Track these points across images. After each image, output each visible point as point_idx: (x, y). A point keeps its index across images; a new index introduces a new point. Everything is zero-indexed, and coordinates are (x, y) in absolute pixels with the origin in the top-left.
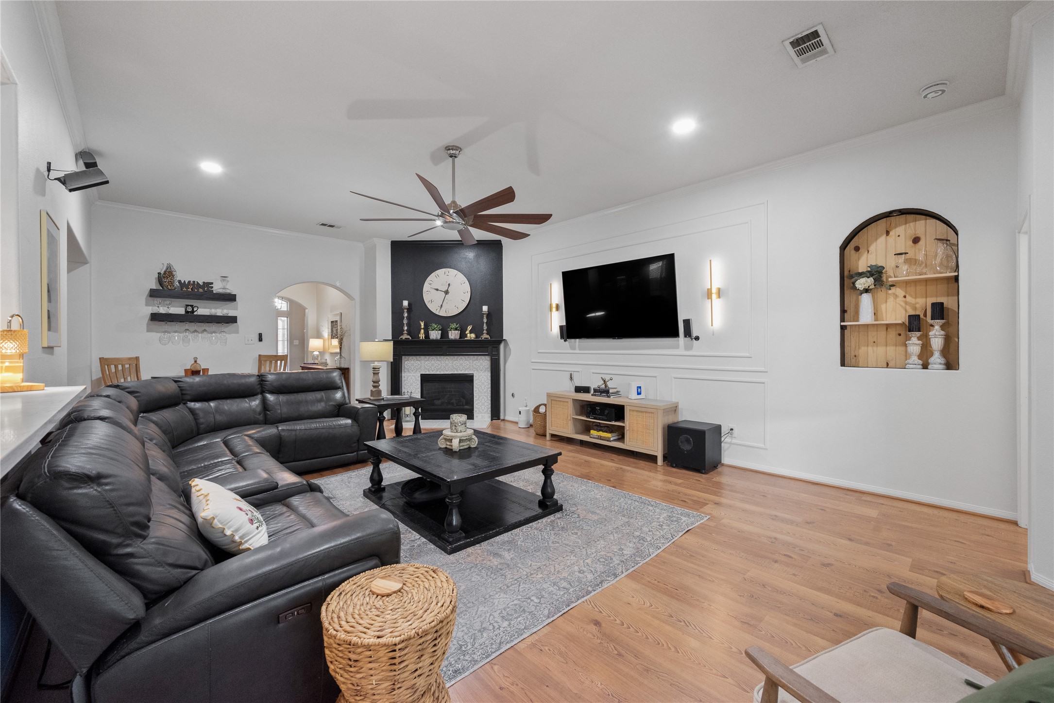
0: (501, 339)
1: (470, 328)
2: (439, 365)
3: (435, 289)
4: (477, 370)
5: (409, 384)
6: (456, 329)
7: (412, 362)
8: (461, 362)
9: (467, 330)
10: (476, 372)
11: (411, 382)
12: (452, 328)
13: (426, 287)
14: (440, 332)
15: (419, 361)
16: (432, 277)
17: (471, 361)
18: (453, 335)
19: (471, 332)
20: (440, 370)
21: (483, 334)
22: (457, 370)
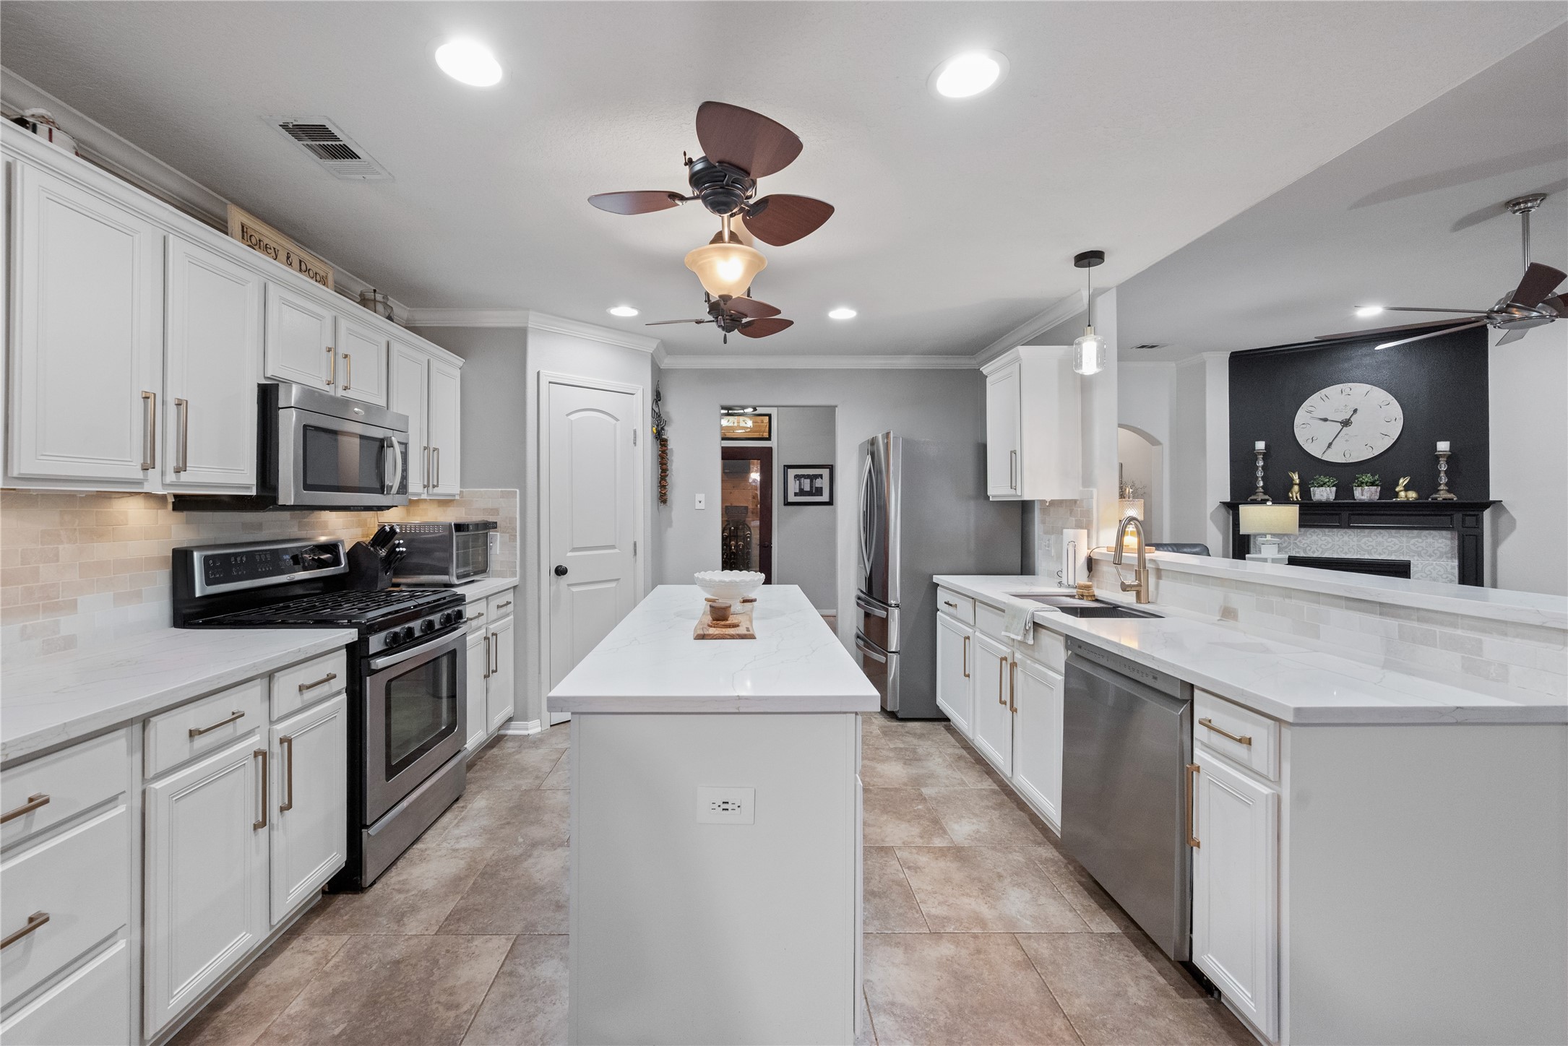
0: (1485, 501)
1: (1403, 482)
2: (1328, 543)
3: (1321, 419)
4: (1419, 555)
6: (1373, 484)
9: (1398, 485)
10: (1416, 558)
12: (1363, 483)
13: (1301, 417)
14: (1334, 489)
16: (1314, 400)
17: (1404, 539)
18: (1365, 494)
19: (1407, 488)
20: (1331, 551)
21: (1439, 490)
22: (1370, 553)
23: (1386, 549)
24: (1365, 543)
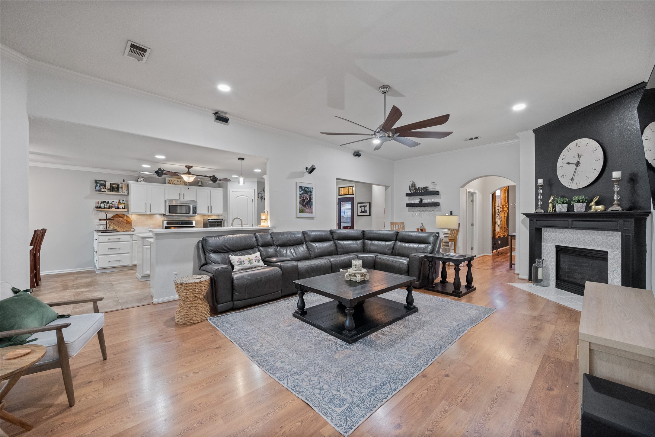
0: (648, 211)
1: (596, 199)
3: (567, 163)
4: (612, 248)
5: (546, 253)
6: (582, 202)
7: (549, 233)
8: (594, 237)
10: (610, 249)
11: (548, 251)
12: (577, 201)
13: (559, 162)
14: (566, 205)
15: (554, 232)
16: (565, 151)
17: (605, 237)
18: (579, 208)
20: (572, 243)
21: (614, 205)
22: (589, 246)
23: (596, 243)
24: (587, 239)
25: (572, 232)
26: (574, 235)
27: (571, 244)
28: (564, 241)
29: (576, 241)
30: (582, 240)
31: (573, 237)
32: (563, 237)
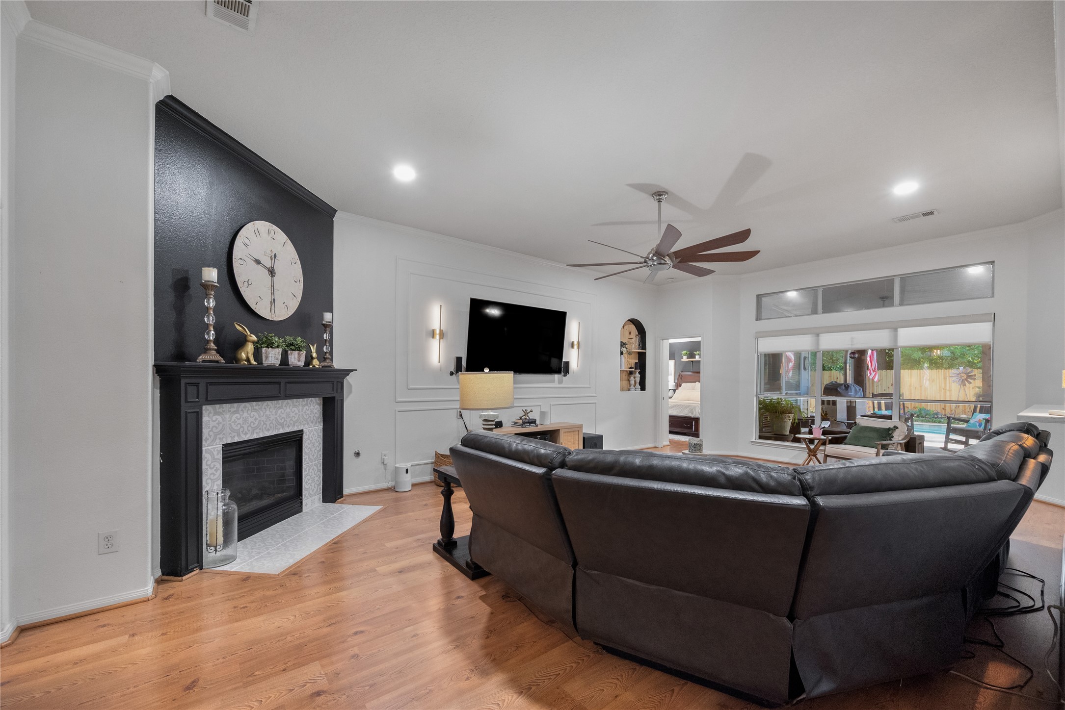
4: (307, 423)
10: (305, 426)
13: (239, 249)
25: (257, 408)
26: (261, 412)
27: (257, 433)
28: (242, 429)
29: (264, 424)
30: (273, 419)
31: (260, 417)
32: (241, 421)
